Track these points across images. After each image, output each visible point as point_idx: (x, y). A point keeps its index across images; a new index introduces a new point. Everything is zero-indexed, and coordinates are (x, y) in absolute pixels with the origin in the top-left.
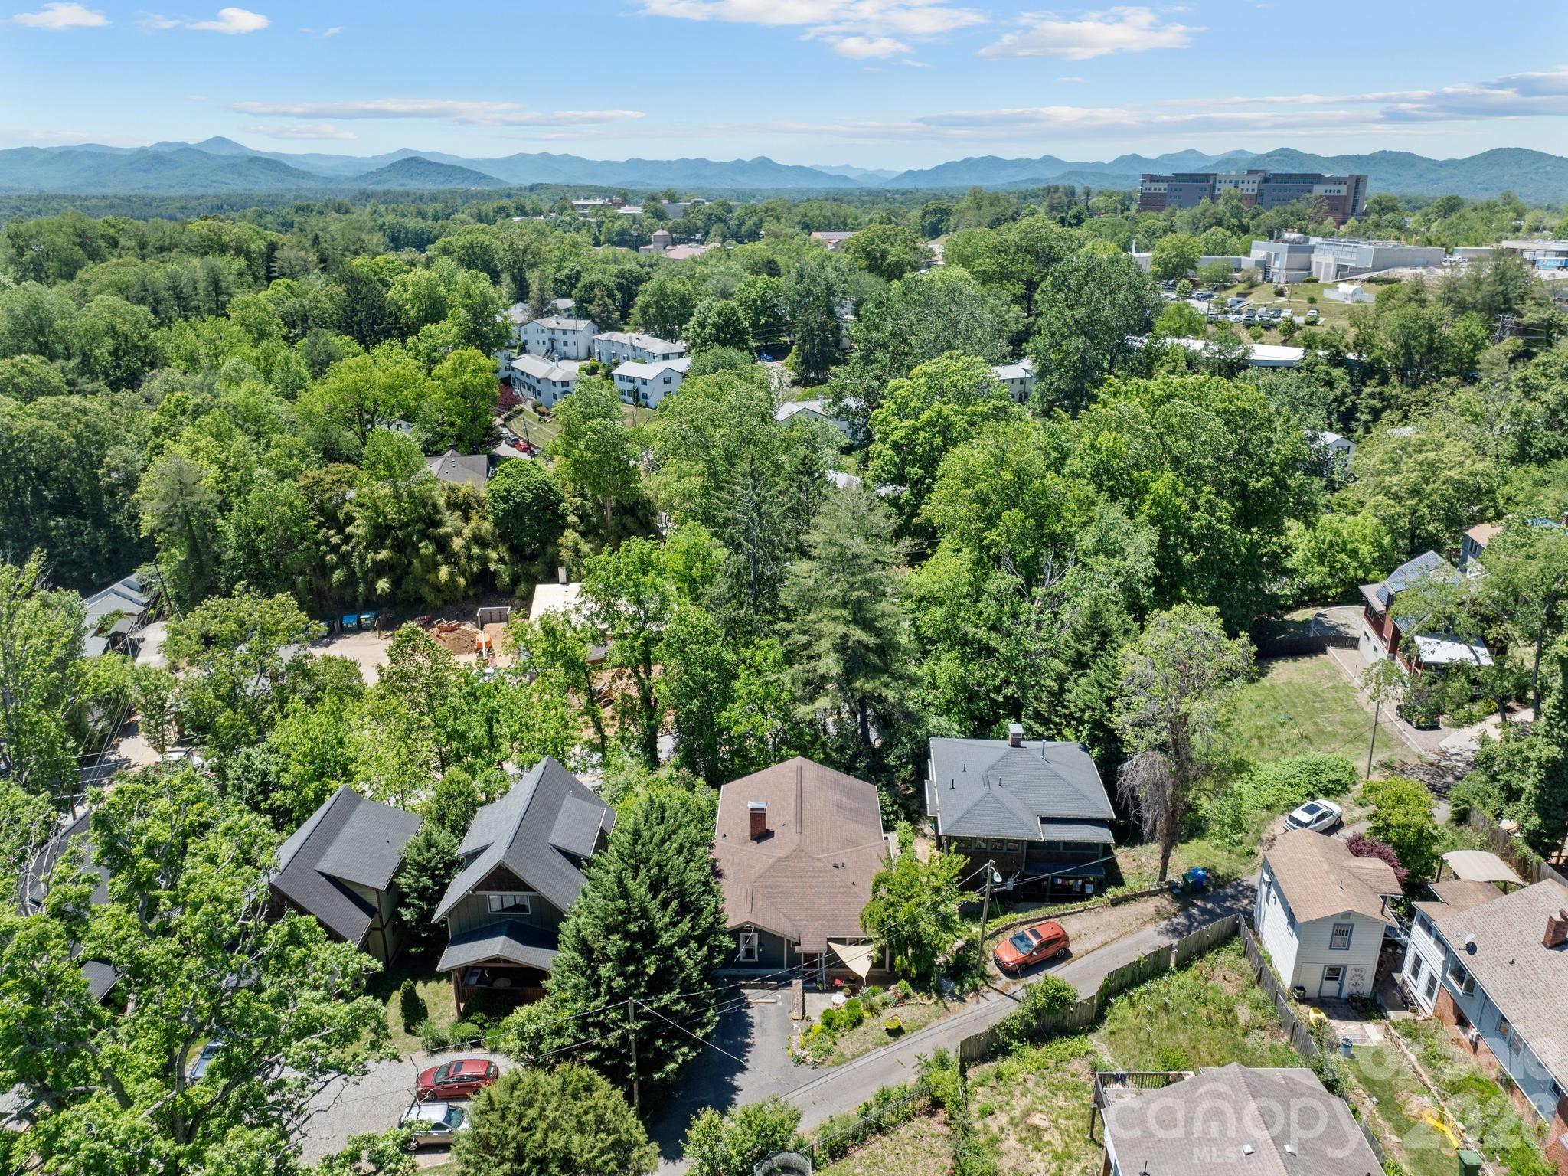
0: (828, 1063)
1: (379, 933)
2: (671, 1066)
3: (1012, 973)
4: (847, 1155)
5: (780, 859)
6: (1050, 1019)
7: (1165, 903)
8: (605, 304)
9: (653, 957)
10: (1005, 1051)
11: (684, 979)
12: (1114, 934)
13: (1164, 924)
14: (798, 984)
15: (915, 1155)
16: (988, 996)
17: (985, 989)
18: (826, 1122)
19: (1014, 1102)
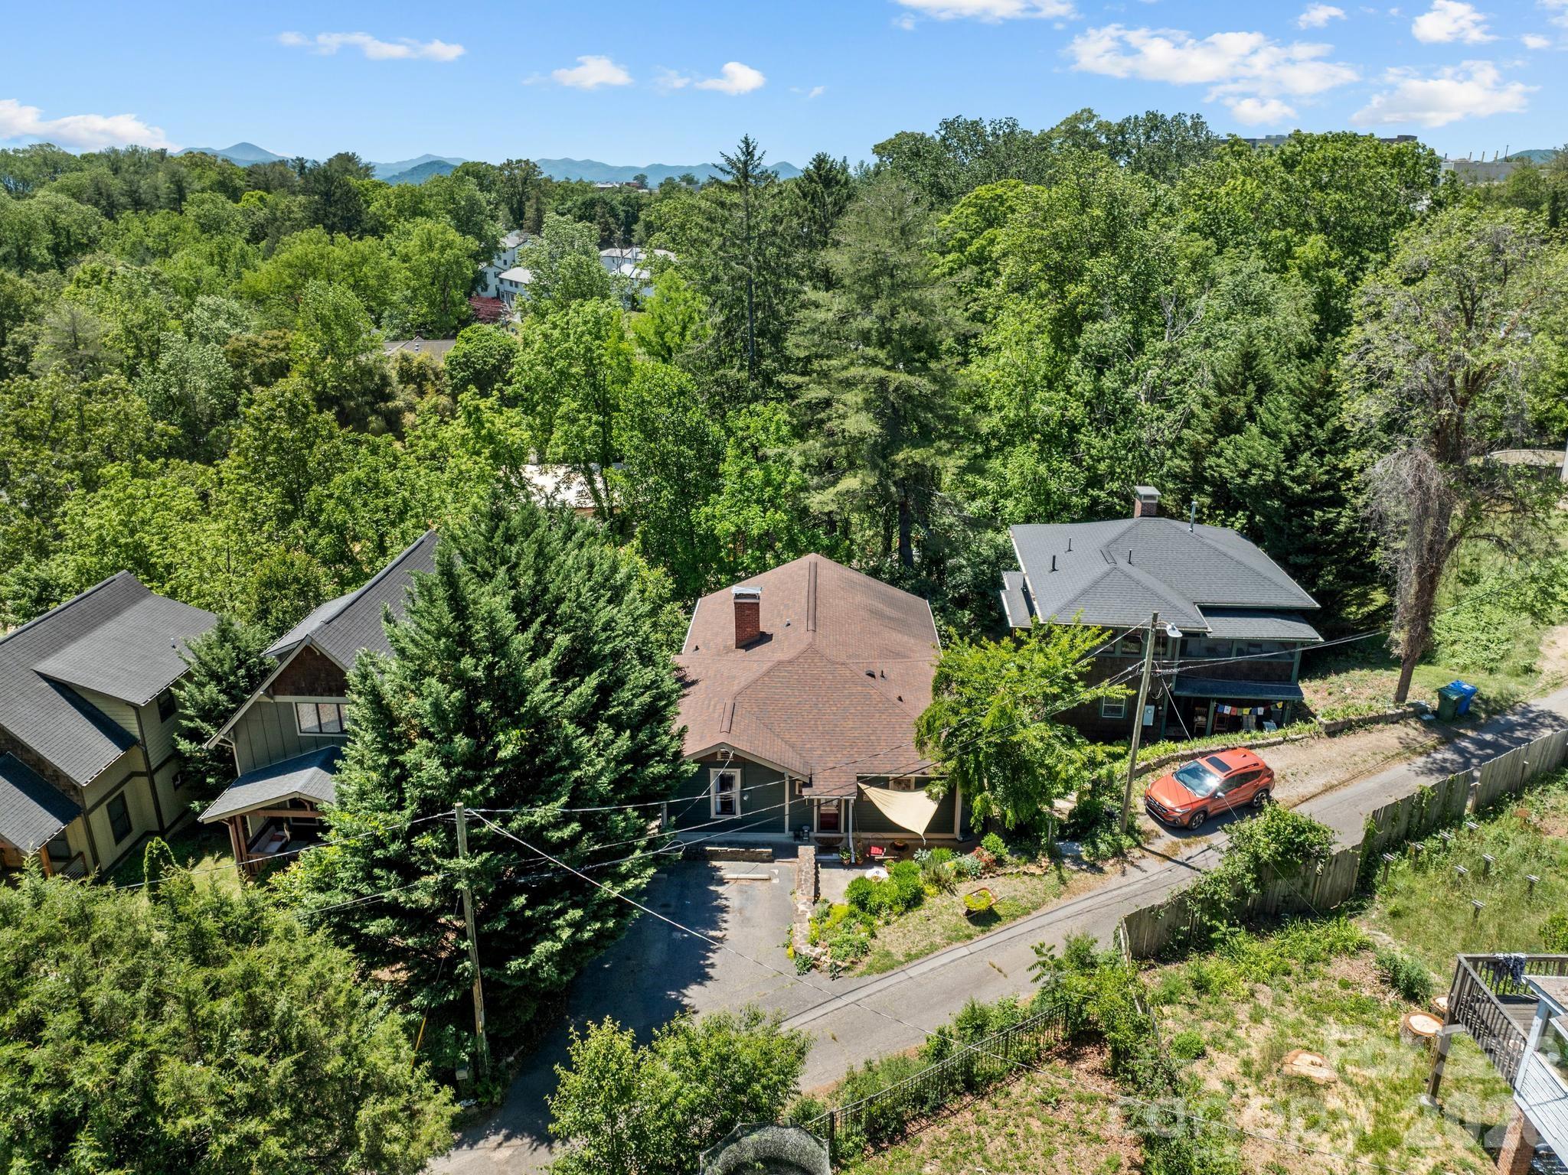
0: (860, 968)
1: (143, 782)
2: (543, 948)
3: (1180, 828)
4: (905, 1137)
5: (780, 663)
6: (1281, 887)
7: (1412, 733)
8: (607, 223)
9: (515, 733)
10: (1203, 942)
11: (578, 782)
12: (1340, 775)
13: (1420, 761)
14: (807, 852)
15: (1049, 1138)
16: (1143, 863)
17: (1137, 853)
18: (860, 1069)
19: (1240, 1033)
